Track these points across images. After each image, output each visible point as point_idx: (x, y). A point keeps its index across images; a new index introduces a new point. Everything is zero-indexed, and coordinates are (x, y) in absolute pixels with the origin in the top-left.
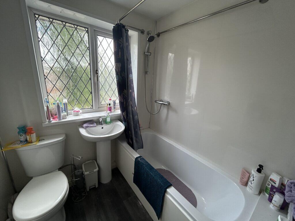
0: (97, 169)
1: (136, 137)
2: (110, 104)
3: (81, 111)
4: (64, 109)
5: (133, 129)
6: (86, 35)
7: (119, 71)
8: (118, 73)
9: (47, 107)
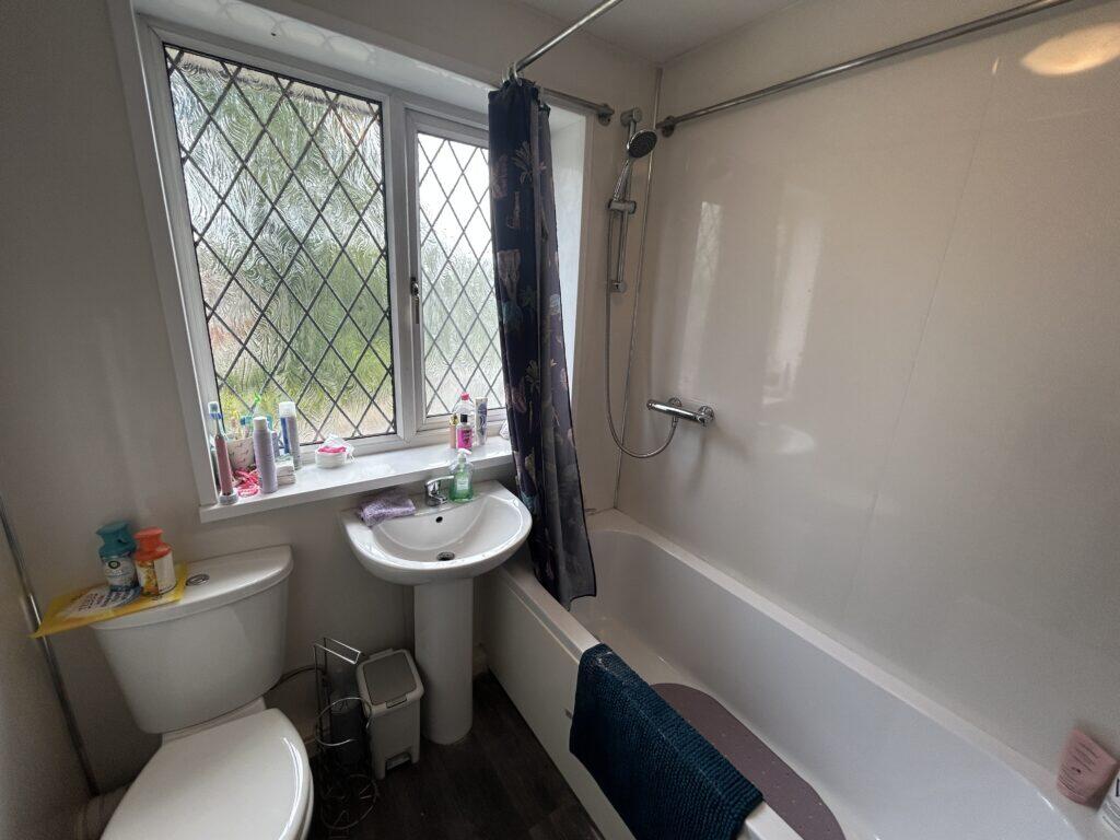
0: (418, 692)
1: (570, 551)
2: (464, 419)
3: (350, 449)
4: (282, 439)
5: (559, 521)
6: (375, 128)
7: (512, 283)
8: (509, 292)
9: (220, 440)
